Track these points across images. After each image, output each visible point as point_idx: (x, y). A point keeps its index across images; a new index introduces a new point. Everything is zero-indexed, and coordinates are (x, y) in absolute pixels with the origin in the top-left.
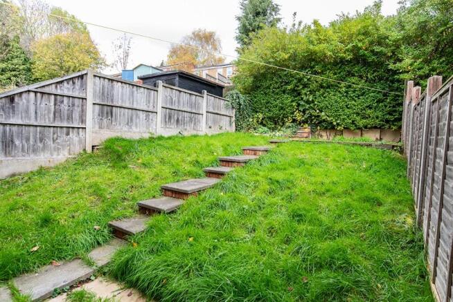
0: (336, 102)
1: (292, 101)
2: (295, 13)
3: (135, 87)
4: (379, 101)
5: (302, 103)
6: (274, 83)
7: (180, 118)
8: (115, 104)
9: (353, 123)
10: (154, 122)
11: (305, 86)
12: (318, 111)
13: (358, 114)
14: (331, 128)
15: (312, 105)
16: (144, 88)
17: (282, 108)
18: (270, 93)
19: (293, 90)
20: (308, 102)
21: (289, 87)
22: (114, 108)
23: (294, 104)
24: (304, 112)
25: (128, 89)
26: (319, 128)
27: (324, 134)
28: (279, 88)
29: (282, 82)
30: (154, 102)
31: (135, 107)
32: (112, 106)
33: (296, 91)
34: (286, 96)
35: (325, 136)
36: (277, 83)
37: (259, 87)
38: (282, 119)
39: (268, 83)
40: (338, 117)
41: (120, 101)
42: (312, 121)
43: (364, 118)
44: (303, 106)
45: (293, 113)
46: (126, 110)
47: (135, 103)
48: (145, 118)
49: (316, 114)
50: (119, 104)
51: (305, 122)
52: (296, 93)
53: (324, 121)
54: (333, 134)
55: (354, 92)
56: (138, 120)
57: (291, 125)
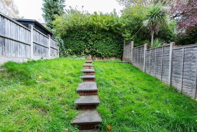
0: (102, 46)
1: (84, 44)
2: (83, 6)
3: (18, 26)
4: (116, 47)
5: (89, 45)
6: (76, 35)
7: (40, 49)
8: (6, 36)
9: (108, 54)
10: (29, 51)
11: (90, 38)
12: (95, 49)
13: (110, 51)
14: (99, 56)
15: (93, 47)
16: (23, 28)
17: (80, 47)
18: (74, 40)
19: (85, 40)
20: (91, 45)
21: (83, 38)
22: (6, 39)
23: (85, 45)
24: (89, 49)
25: (14, 26)
26: (95, 56)
27: (96, 58)
28: (78, 38)
29: (80, 36)
30: (28, 38)
31: (18, 40)
32: (5, 38)
33: (86, 40)
34: (81, 41)
35: (97, 59)
36: (77, 35)
37: (69, 36)
38: (80, 52)
39: (73, 35)
40: (103, 52)
41: (9, 34)
42: (92, 53)
43: (111, 53)
44: (89, 46)
45: (84, 50)
46: (14, 41)
47: (18, 37)
48: (24, 48)
49: (94, 50)
50: (9, 37)
51: (89, 53)
52: (86, 41)
53: (97, 53)
54: (99, 58)
55: (108, 42)
56: (20, 50)
57: (84, 54)
